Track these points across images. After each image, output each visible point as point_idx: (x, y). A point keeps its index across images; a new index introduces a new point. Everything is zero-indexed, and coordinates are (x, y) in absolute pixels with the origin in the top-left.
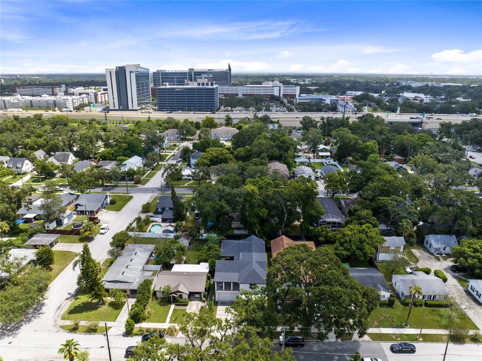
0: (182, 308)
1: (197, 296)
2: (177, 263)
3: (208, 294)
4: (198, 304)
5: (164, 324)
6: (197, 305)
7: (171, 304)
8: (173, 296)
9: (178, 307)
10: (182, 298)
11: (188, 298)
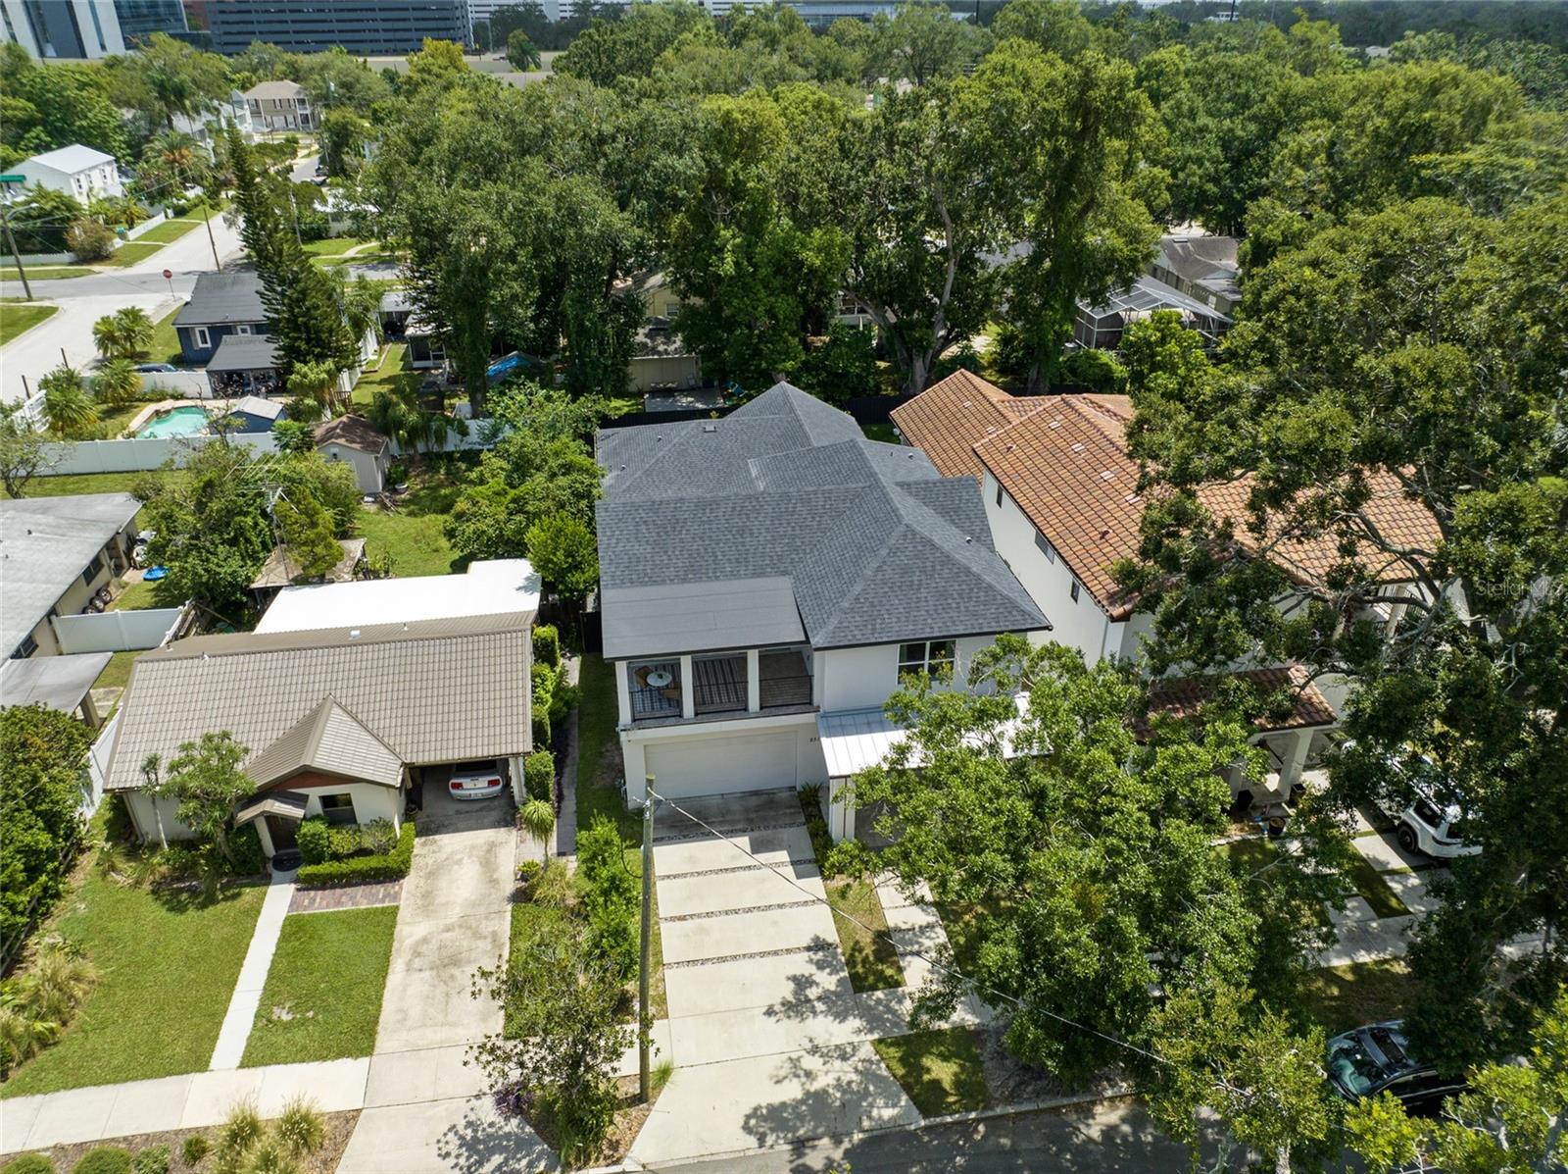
0: (360, 899)
1: (476, 787)
2: (301, 581)
3: (559, 764)
4: (492, 847)
5: (196, 1078)
6: (488, 863)
7: (267, 880)
8: (272, 819)
9: (322, 903)
10: (351, 818)
11: (408, 816)
